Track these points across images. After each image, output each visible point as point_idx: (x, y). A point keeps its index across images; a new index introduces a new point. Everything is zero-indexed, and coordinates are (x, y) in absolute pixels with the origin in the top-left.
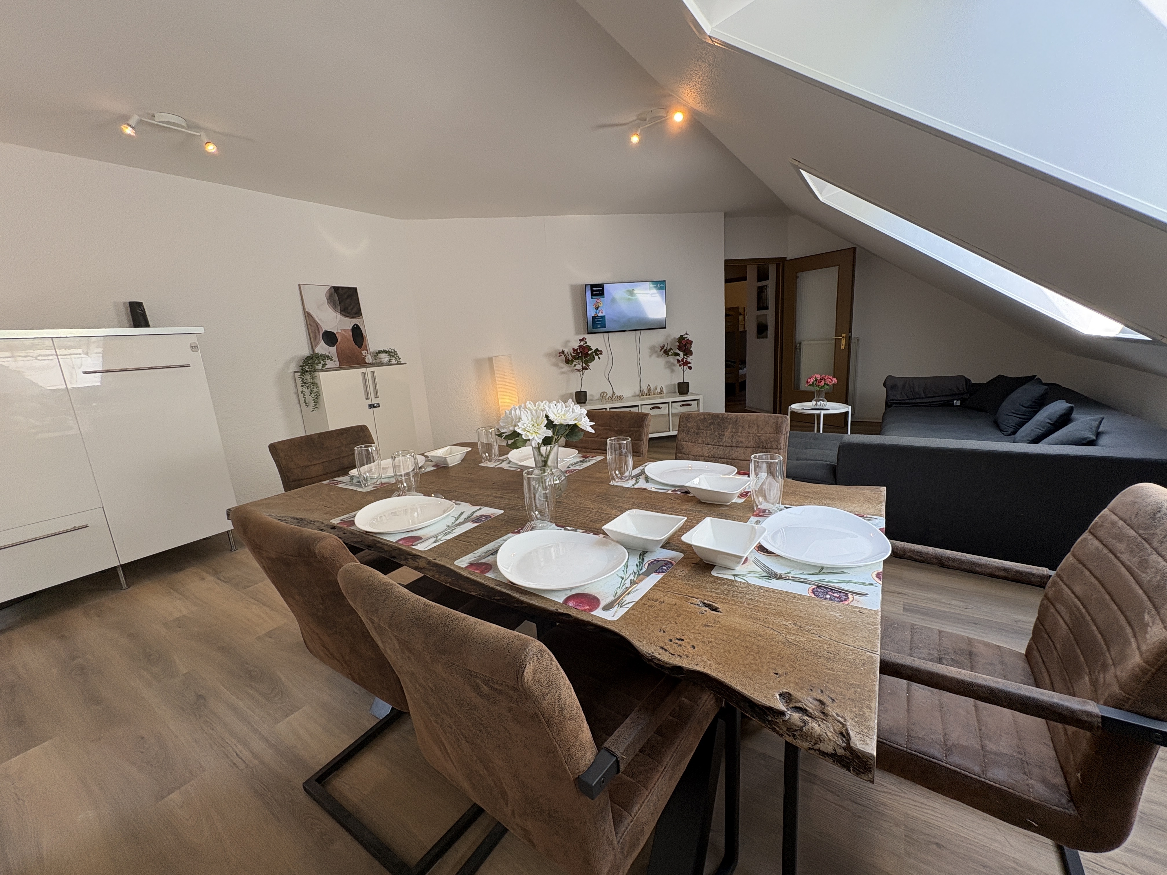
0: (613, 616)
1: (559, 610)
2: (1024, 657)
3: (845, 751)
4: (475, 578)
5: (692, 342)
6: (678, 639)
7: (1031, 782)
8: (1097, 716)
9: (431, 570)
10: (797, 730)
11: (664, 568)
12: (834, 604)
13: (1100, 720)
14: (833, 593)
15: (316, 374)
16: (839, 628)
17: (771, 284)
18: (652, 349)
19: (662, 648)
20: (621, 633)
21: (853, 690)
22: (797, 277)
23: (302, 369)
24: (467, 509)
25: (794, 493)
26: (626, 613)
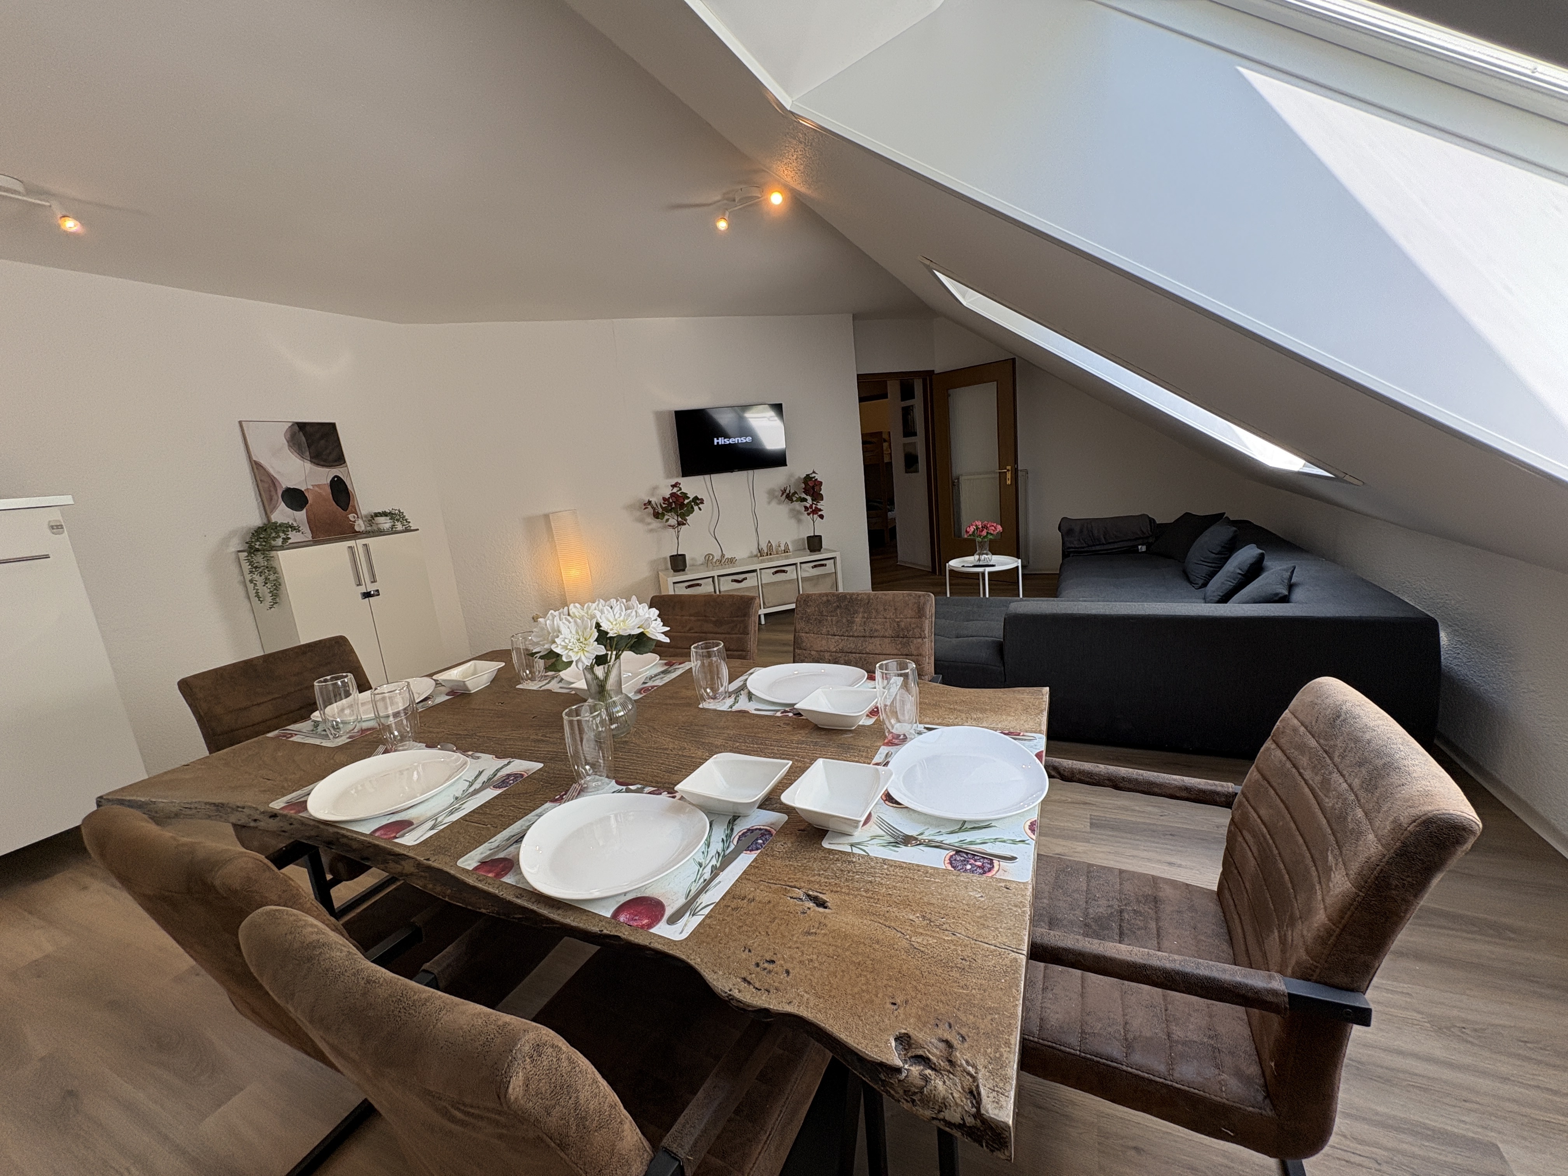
0: (681, 933)
1: (605, 931)
2: (1215, 896)
3: (975, 1120)
4: (485, 888)
5: (821, 483)
6: (767, 961)
7: (1224, 1076)
8: (1284, 995)
9: (421, 876)
10: (916, 1093)
11: (760, 841)
12: (975, 878)
13: (1286, 1000)
14: (975, 861)
15: (273, 553)
16: (978, 917)
17: (917, 403)
18: (771, 493)
19: (745, 980)
20: (689, 961)
21: (989, 1017)
22: (949, 395)
23: (251, 547)
24: (489, 764)
25: (936, 705)
26: (700, 924)
